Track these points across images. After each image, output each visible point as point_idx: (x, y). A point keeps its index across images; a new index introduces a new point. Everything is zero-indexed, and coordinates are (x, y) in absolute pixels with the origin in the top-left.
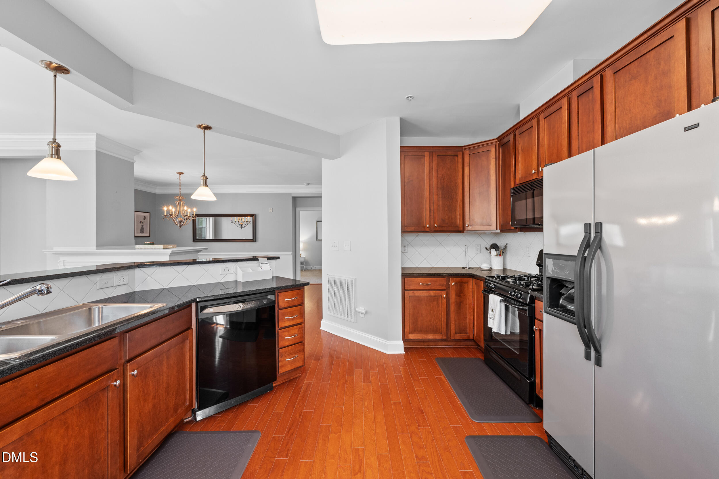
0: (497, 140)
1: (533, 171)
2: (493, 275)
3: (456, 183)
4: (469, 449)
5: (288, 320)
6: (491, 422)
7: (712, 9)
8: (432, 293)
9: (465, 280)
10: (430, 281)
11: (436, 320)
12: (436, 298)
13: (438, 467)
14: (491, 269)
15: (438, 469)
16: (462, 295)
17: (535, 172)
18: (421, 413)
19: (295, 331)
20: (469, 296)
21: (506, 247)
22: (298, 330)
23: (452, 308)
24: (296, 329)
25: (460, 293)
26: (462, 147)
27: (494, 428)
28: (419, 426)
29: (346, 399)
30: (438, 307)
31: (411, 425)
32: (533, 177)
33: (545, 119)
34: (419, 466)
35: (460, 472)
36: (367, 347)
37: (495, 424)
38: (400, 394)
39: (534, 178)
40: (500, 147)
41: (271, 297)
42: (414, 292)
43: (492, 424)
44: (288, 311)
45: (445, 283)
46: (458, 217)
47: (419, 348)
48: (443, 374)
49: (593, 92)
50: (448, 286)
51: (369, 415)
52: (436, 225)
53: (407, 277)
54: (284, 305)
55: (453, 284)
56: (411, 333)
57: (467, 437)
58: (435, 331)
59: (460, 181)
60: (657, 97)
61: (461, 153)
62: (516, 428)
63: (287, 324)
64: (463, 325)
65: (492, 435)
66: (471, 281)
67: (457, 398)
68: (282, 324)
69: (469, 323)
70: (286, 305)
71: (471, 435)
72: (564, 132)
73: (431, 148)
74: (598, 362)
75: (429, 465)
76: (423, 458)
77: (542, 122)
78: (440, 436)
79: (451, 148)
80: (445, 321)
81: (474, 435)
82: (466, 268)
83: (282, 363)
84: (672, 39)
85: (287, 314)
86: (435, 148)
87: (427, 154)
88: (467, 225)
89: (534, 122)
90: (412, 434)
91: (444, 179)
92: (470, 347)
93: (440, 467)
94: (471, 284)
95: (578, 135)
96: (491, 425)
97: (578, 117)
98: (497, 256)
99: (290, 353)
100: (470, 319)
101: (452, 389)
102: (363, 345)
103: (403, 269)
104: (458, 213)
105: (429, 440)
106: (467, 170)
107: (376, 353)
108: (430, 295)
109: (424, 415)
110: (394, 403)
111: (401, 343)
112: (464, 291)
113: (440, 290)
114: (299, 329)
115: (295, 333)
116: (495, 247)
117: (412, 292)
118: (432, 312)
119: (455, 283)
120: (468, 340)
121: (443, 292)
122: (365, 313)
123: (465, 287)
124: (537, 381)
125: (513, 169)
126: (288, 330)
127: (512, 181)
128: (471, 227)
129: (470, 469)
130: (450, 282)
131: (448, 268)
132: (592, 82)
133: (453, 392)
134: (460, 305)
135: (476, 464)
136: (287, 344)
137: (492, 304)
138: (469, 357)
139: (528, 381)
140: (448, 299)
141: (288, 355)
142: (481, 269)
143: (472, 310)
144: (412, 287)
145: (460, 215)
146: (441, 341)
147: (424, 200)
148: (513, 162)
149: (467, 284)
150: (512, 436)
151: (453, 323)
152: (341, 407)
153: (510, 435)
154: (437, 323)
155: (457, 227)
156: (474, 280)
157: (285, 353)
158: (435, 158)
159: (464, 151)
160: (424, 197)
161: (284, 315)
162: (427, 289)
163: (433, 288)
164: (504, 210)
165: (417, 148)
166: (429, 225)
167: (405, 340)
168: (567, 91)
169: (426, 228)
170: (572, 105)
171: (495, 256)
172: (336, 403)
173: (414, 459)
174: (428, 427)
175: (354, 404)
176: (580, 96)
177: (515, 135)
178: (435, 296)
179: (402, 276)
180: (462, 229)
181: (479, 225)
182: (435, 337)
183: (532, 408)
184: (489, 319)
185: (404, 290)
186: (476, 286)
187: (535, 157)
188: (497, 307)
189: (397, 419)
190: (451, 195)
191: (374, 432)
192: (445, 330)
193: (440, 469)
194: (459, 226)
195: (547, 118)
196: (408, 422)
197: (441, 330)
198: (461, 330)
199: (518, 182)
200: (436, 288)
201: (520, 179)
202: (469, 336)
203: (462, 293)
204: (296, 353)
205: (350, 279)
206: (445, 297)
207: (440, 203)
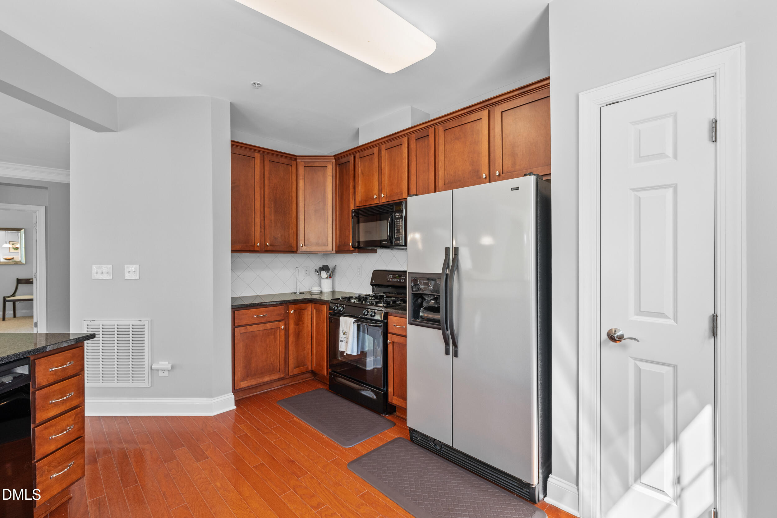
0: (333, 158)
1: (375, 196)
2: (337, 297)
3: (289, 196)
4: (356, 473)
5: (56, 404)
6: (361, 442)
7: (502, 111)
8: (268, 326)
9: (304, 305)
10: (266, 312)
11: (273, 357)
12: (273, 332)
13: (338, 504)
14: (321, 293)
15: (339, 506)
16: (301, 323)
17: (376, 197)
18: (293, 463)
19: (68, 421)
20: (308, 323)
21: (334, 269)
22: (75, 418)
23: (291, 339)
24: (70, 417)
25: (299, 321)
26: (297, 156)
27: (366, 446)
28: (298, 477)
29: (184, 492)
30: (275, 341)
31: (289, 481)
32: (374, 201)
33: (387, 151)
34: (320, 513)
35: (358, 497)
36: (176, 416)
37: (365, 443)
38: (256, 454)
39: (375, 203)
40: (337, 165)
41: (23, 370)
42: (247, 328)
43: (362, 443)
44: (56, 389)
45: (283, 312)
46: (292, 235)
47: (250, 396)
48: (293, 415)
49: (428, 139)
50: (287, 314)
51: (231, 495)
52: (267, 244)
53: (238, 309)
54: (48, 381)
55: (292, 312)
56: (243, 380)
57: (349, 465)
58: (272, 371)
59: (294, 195)
60: (472, 158)
61: (295, 162)
62: (381, 438)
63: (52, 413)
64: (302, 356)
65: (367, 452)
66: (310, 307)
67: (320, 433)
68: (40, 416)
69: (308, 353)
70: (52, 379)
71: (351, 461)
72: (404, 166)
73: (262, 150)
74: (456, 355)
75: (328, 507)
76: (319, 505)
77: (383, 152)
78: (324, 476)
79: (285, 155)
80: (283, 356)
81: (353, 459)
82: (296, 293)
83: (43, 485)
84: (481, 120)
85: (54, 395)
86: (266, 151)
87: (257, 155)
88: (302, 245)
89: (376, 150)
90: (295, 488)
91: (276, 190)
92: (306, 380)
93: (339, 503)
94: (309, 311)
95: (416, 172)
96: (362, 445)
97: (416, 157)
98: (327, 278)
99: (59, 463)
100: (309, 349)
101: (310, 427)
102: (166, 417)
103: (233, 299)
104: (291, 231)
105: (315, 485)
106: (301, 183)
107: (194, 420)
108: (266, 328)
109: (297, 464)
110: (256, 467)
111: (231, 397)
112: (303, 318)
113: (277, 320)
114: (76, 416)
115: (68, 426)
116: (325, 268)
117: (243, 328)
118: (268, 348)
119: (294, 311)
120: (307, 372)
121: (281, 323)
122: (170, 369)
123: (304, 314)
124: (389, 390)
125: (352, 191)
126: (54, 422)
127: (351, 203)
128: (305, 247)
129: (365, 490)
130: (288, 310)
131: (276, 294)
132: (428, 132)
133: (314, 429)
134: (298, 335)
135: (368, 483)
136: (53, 448)
137: (344, 327)
138: (310, 390)
139: (382, 393)
140: (287, 330)
141: (55, 467)
142: (311, 293)
143: (311, 338)
144: (244, 322)
145: (293, 233)
146: (279, 381)
147: (254, 212)
148: (352, 184)
149: (305, 310)
150: (381, 446)
151: (292, 356)
152: (182, 506)
153: (380, 446)
154: (274, 361)
155: (291, 246)
156: (313, 305)
157: (49, 467)
158: (267, 163)
159: (298, 161)
160: (254, 209)
161: (47, 398)
162: (263, 321)
163: (270, 319)
164: (340, 231)
165: (245, 146)
166: (260, 244)
167: (235, 390)
168: (407, 132)
169: (256, 247)
170: (411, 145)
171: (326, 278)
172: (169, 504)
173: (311, 511)
174: (308, 473)
175: (201, 492)
176: (418, 140)
177: (355, 157)
178: (271, 329)
179: (232, 308)
180: (295, 249)
181: (315, 245)
182: (271, 378)
183: (384, 417)
184: (340, 343)
185: (234, 326)
186: (316, 312)
187: (376, 184)
188: (351, 329)
189: (269, 482)
190: (284, 209)
191: (250, 509)
192: (282, 366)
193: (341, 505)
194: (293, 246)
195: (388, 150)
196: (284, 478)
197: (278, 369)
198: (300, 364)
199: (358, 204)
200: (273, 320)
201: (360, 202)
202: (307, 368)
203: (301, 321)
204: (70, 459)
205: (140, 322)
206: (283, 329)
207: (273, 218)
